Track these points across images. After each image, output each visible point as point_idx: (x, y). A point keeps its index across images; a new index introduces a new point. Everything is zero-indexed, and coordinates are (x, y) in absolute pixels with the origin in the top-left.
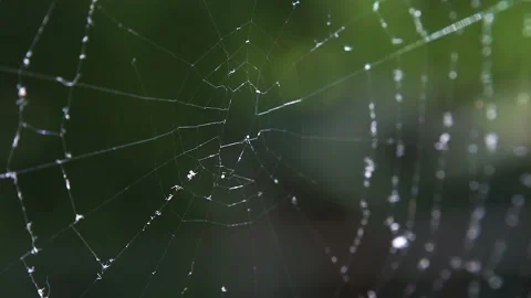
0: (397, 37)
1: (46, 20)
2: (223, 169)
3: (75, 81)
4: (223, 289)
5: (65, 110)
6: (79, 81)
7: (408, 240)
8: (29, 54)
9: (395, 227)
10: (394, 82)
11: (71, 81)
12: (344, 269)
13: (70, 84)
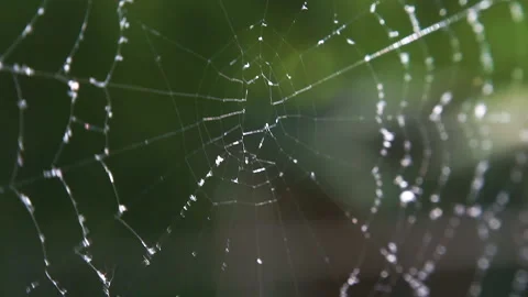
0: (394, 30)
1: (84, 26)
2: (246, 155)
3: (106, 82)
4: (259, 261)
5: (108, 108)
6: (110, 81)
7: (416, 195)
8: (69, 60)
9: (403, 184)
10: (402, 65)
11: (103, 80)
12: (364, 228)
13: (102, 85)
